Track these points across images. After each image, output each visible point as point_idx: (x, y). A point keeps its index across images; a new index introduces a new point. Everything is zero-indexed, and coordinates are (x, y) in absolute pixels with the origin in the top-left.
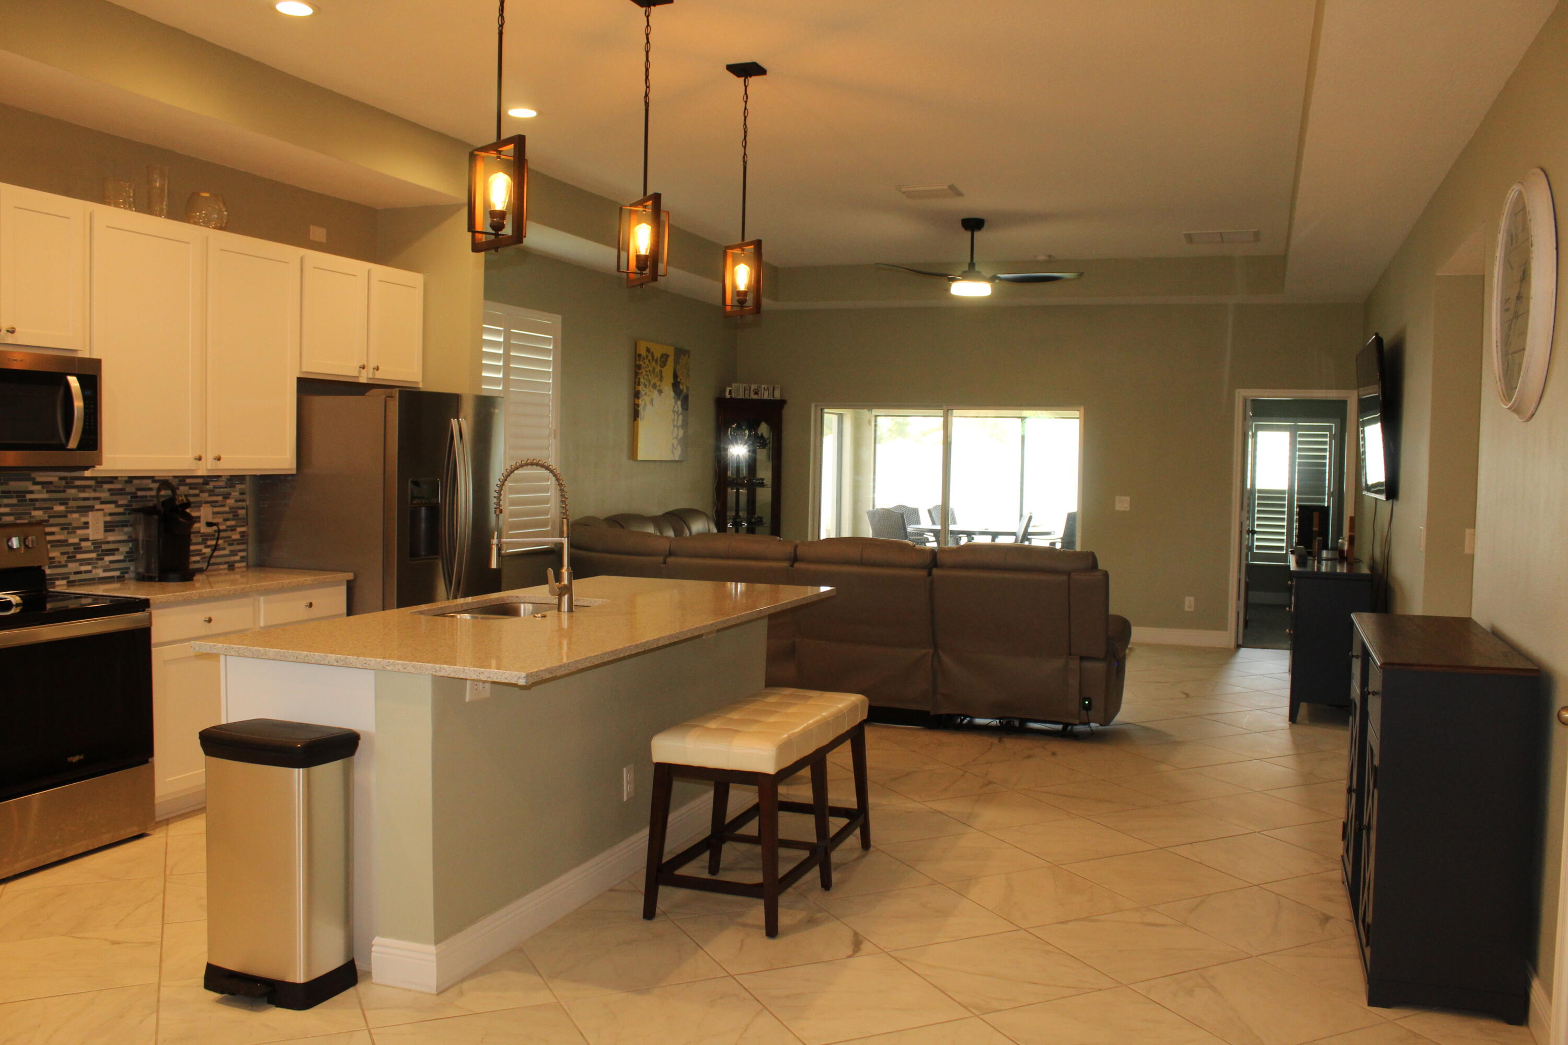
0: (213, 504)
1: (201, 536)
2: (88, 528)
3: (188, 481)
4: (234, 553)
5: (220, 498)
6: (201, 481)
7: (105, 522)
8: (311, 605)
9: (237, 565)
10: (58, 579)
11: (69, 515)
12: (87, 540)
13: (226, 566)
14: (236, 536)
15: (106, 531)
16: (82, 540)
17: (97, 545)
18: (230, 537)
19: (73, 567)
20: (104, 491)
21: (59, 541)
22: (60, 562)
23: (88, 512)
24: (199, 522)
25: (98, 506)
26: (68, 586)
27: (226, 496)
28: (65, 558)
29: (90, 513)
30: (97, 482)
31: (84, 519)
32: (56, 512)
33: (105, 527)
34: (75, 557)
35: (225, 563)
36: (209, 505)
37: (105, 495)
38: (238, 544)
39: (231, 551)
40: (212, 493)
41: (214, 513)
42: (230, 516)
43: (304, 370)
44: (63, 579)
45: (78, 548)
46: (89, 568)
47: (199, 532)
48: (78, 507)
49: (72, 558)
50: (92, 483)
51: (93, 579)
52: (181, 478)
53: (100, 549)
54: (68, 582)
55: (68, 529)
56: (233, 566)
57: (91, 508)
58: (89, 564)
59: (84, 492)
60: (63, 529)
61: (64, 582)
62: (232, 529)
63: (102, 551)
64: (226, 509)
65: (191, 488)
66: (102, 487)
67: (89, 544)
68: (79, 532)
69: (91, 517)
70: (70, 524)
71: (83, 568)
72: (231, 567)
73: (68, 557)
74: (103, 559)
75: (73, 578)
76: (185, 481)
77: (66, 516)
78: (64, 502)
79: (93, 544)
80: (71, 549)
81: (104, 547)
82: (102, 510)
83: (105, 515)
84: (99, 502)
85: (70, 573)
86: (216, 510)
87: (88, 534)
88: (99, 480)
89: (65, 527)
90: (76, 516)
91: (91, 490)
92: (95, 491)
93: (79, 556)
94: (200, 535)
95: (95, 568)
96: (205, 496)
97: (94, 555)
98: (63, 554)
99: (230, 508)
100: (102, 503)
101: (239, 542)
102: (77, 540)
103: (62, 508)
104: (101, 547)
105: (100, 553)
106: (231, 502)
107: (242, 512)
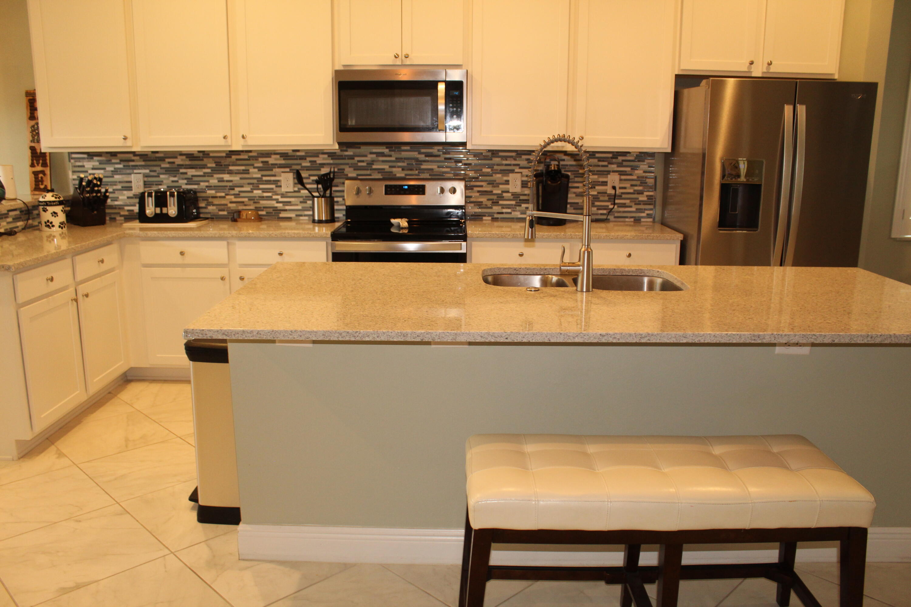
0: (621, 173)
1: (608, 196)
2: (508, 184)
3: (597, 155)
4: (639, 211)
5: (629, 169)
6: (610, 155)
7: (522, 181)
8: (630, 255)
9: (642, 220)
10: (485, 216)
11: (494, 175)
12: (508, 192)
13: (632, 220)
14: (642, 198)
15: (522, 187)
16: (503, 192)
17: (515, 196)
18: (638, 199)
19: (496, 209)
20: (523, 160)
21: (486, 191)
22: (486, 205)
23: (509, 173)
24: (607, 185)
25: (517, 170)
26: (492, 221)
27: (634, 168)
28: (490, 202)
29: (511, 175)
30: (517, 154)
31: (505, 178)
32: (483, 173)
33: (522, 184)
34: (498, 202)
35: (631, 217)
36: (617, 174)
37: (523, 163)
38: (644, 204)
39: (637, 209)
40: (620, 165)
41: (621, 180)
42: (638, 183)
43: (682, 67)
44: (489, 216)
45: (500, 197)
46: (509, 211)
47: (606, 193)
48: (501, 170)
49: (495, 203)
50: (513, 154)
51: (513, 218)
52: (591, 153)
53: (519, 199)
54: (492, 218)
55: (493, 184)
56: (640, 220)
57: (512, 171)
58: (509, 208)
59: (506, 160)
60: (488, 184)
61: (490, 218)
62: (640, 193)
63: (520, 200)
64: (635, 177)
65: (599, 161)
66: (521, 157)
67: (510, 195)
68: (501, 186)
69: (511, 177)
70: (495, 181)
71: (504, 210)
72: (637, 221)
73: (493, 203)
74: (520, 206)
75: (496, 216)
76: (595, 155)
77: (492, 176)
78: (491, 166)
79: (512, 195)
80: (495, 197)
81: (522, 198)
82: (521, 173)
83: (522, 176)
84: (518, 167)
85: (494, 213)
86: (623, 177)
87: (509, 188)
88: (519, 152)
89: (491, 183)
90: (499, 176)
91: (512, 159)
92: (515, 160)
93: (501, 202)
94: (606, 195)
95: (514, 211)
96: (614, 167)
97: (513, 203)
98: (488, 200)
99: (638, 177)
100: (520, 168)
101: (645, 203)
102: (500, 192)
103: (489, 170)
104: (519, 197)
105: (518, 201)
106: (639, 172)
107: (651, 182)
